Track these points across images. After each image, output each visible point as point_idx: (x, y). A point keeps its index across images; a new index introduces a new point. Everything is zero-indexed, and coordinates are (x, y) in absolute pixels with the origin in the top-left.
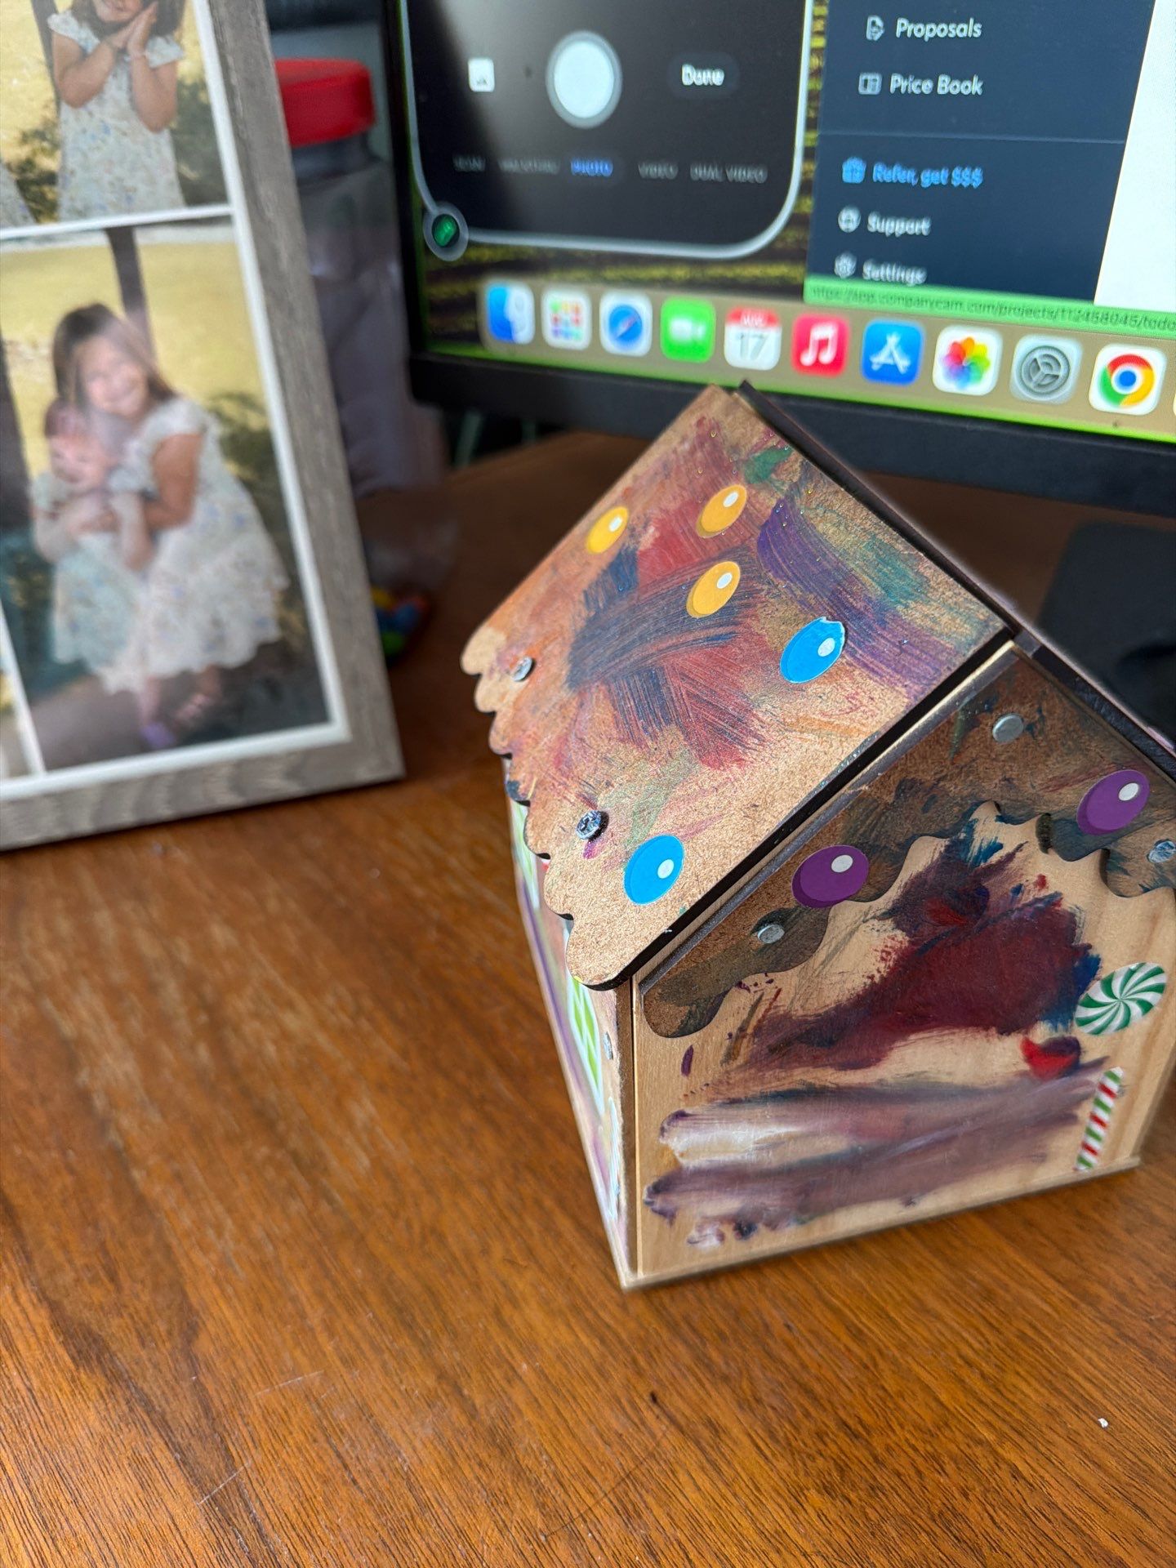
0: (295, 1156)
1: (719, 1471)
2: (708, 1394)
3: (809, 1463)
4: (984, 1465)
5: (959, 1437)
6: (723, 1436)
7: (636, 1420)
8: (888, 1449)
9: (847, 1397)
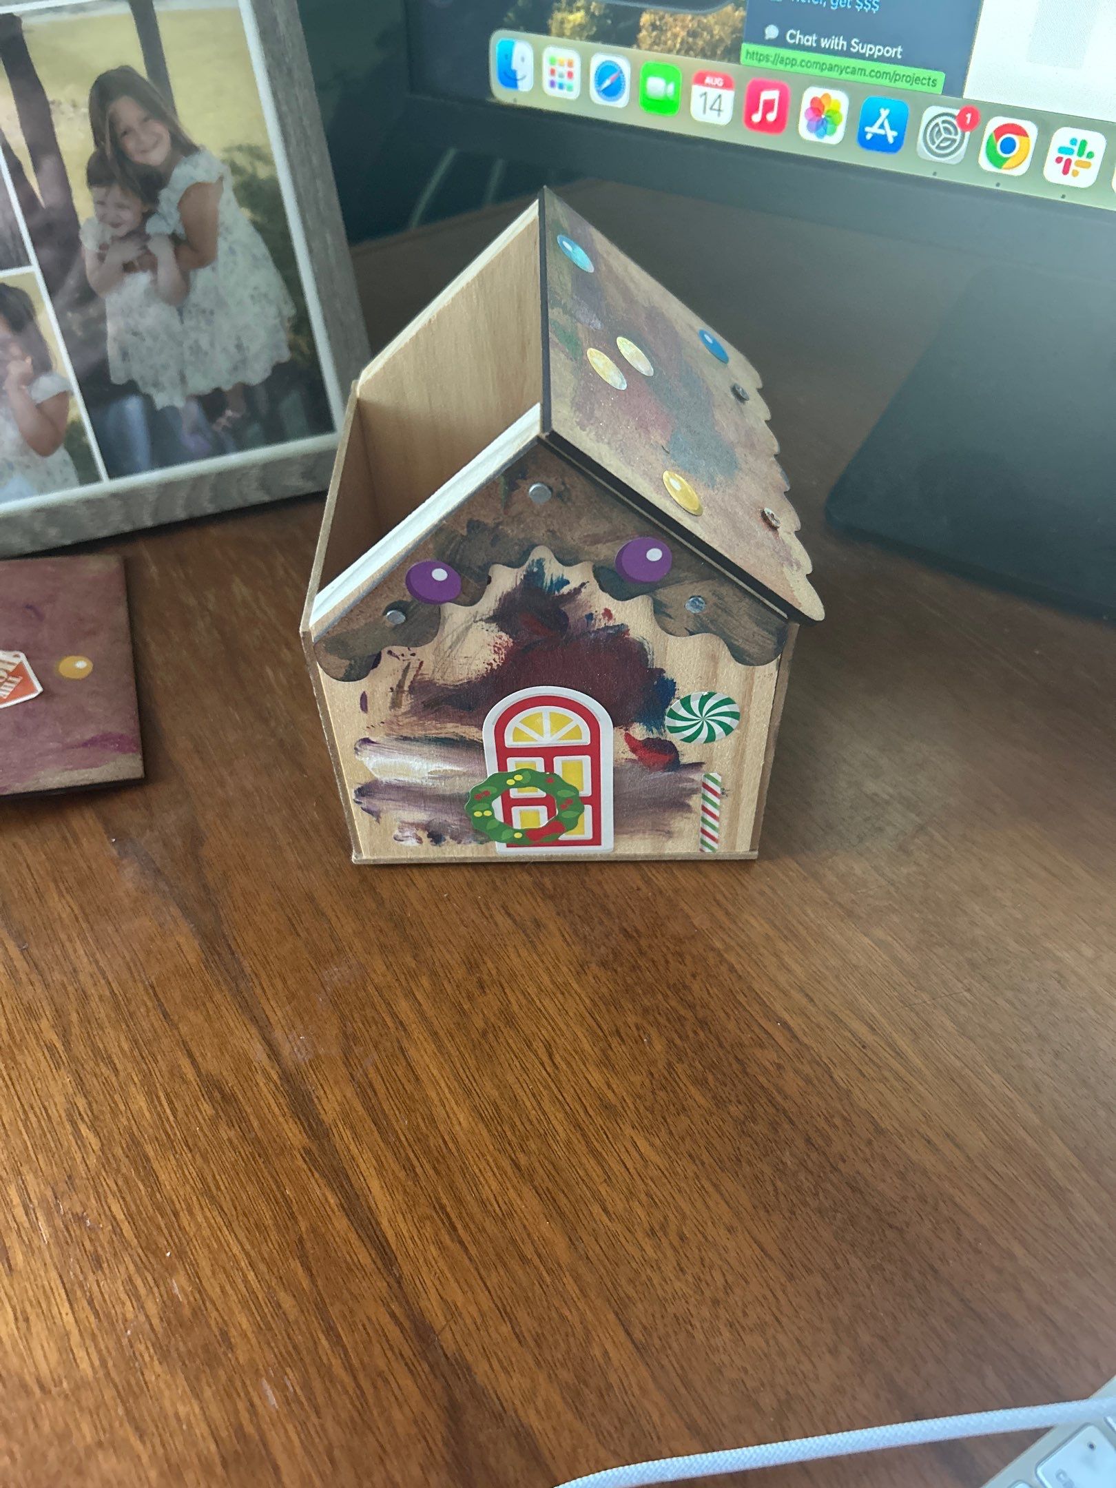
0: (281, 743)
1: (535, 947)
3: (596, 949)
4: (711, 961)
7: (487, 914)
8: (650, 947)
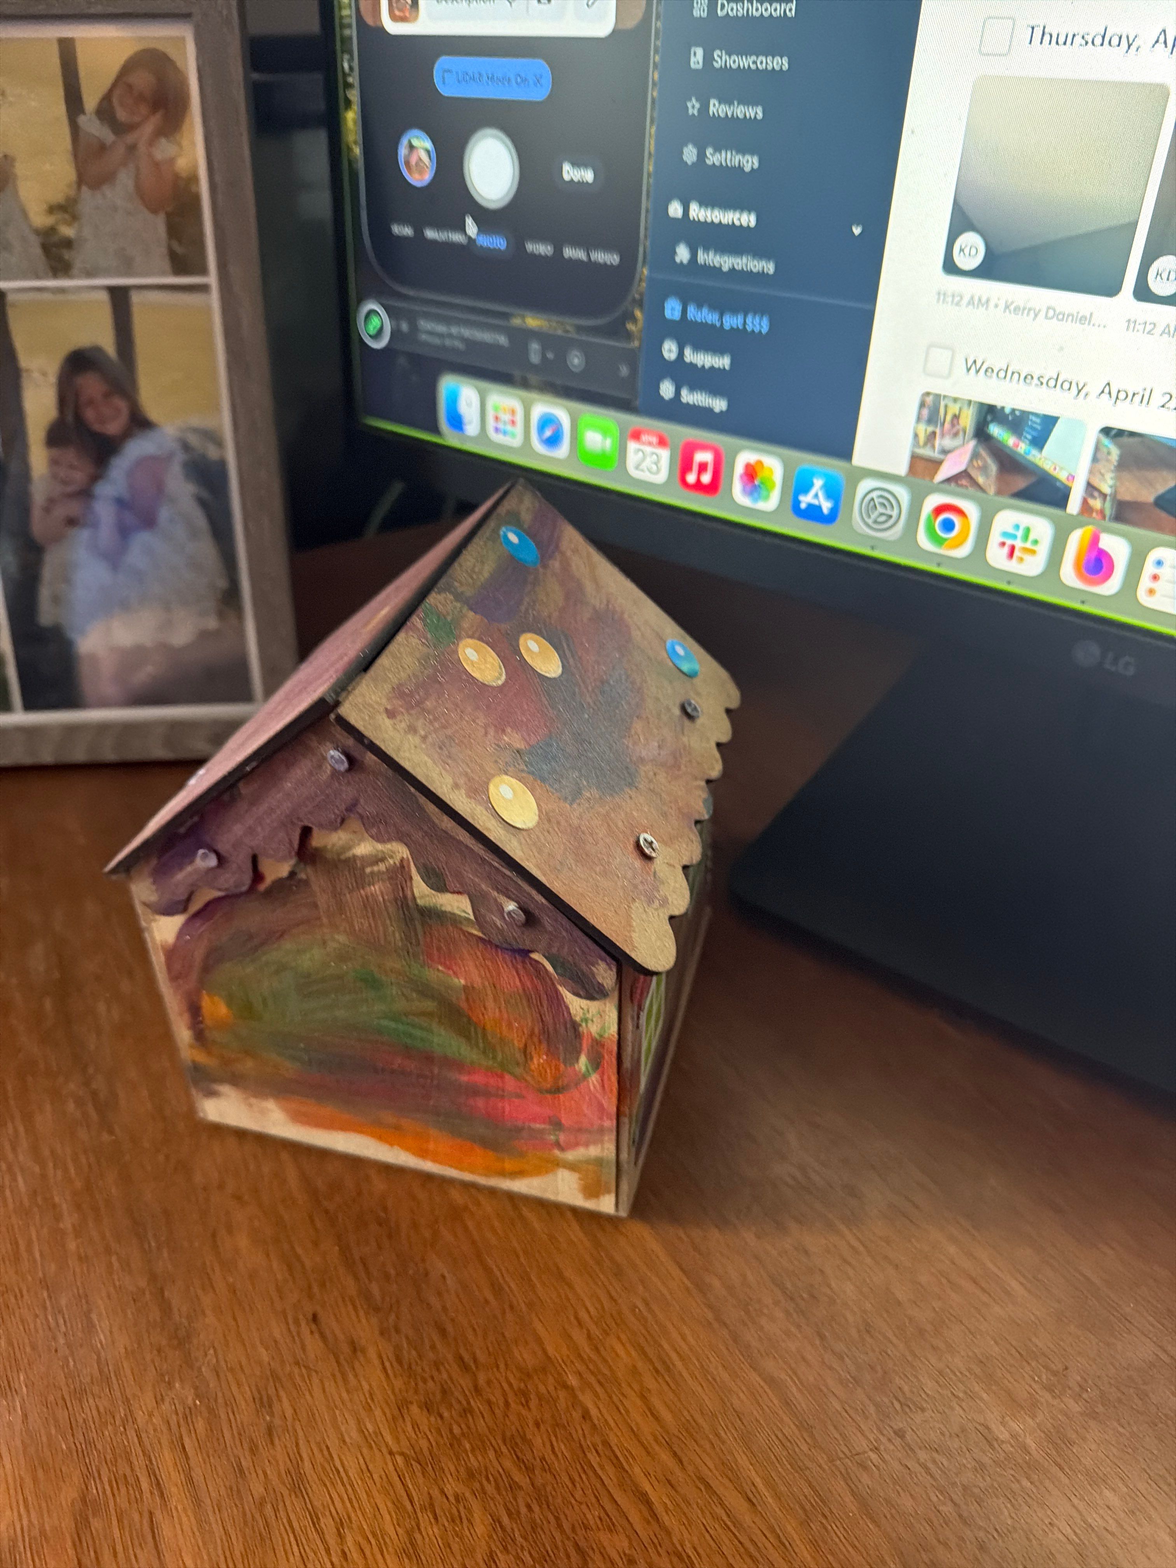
1: (345, 1379)
2: (359, 1321)
4: (562, 1403)
5: (551, 1380)
6: (359, 1354)
7: (294, 1334)
9: (471, 1336)
